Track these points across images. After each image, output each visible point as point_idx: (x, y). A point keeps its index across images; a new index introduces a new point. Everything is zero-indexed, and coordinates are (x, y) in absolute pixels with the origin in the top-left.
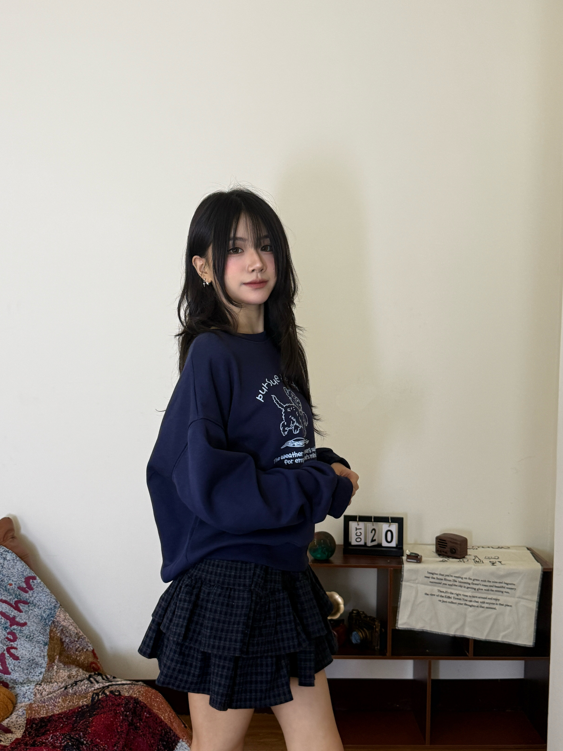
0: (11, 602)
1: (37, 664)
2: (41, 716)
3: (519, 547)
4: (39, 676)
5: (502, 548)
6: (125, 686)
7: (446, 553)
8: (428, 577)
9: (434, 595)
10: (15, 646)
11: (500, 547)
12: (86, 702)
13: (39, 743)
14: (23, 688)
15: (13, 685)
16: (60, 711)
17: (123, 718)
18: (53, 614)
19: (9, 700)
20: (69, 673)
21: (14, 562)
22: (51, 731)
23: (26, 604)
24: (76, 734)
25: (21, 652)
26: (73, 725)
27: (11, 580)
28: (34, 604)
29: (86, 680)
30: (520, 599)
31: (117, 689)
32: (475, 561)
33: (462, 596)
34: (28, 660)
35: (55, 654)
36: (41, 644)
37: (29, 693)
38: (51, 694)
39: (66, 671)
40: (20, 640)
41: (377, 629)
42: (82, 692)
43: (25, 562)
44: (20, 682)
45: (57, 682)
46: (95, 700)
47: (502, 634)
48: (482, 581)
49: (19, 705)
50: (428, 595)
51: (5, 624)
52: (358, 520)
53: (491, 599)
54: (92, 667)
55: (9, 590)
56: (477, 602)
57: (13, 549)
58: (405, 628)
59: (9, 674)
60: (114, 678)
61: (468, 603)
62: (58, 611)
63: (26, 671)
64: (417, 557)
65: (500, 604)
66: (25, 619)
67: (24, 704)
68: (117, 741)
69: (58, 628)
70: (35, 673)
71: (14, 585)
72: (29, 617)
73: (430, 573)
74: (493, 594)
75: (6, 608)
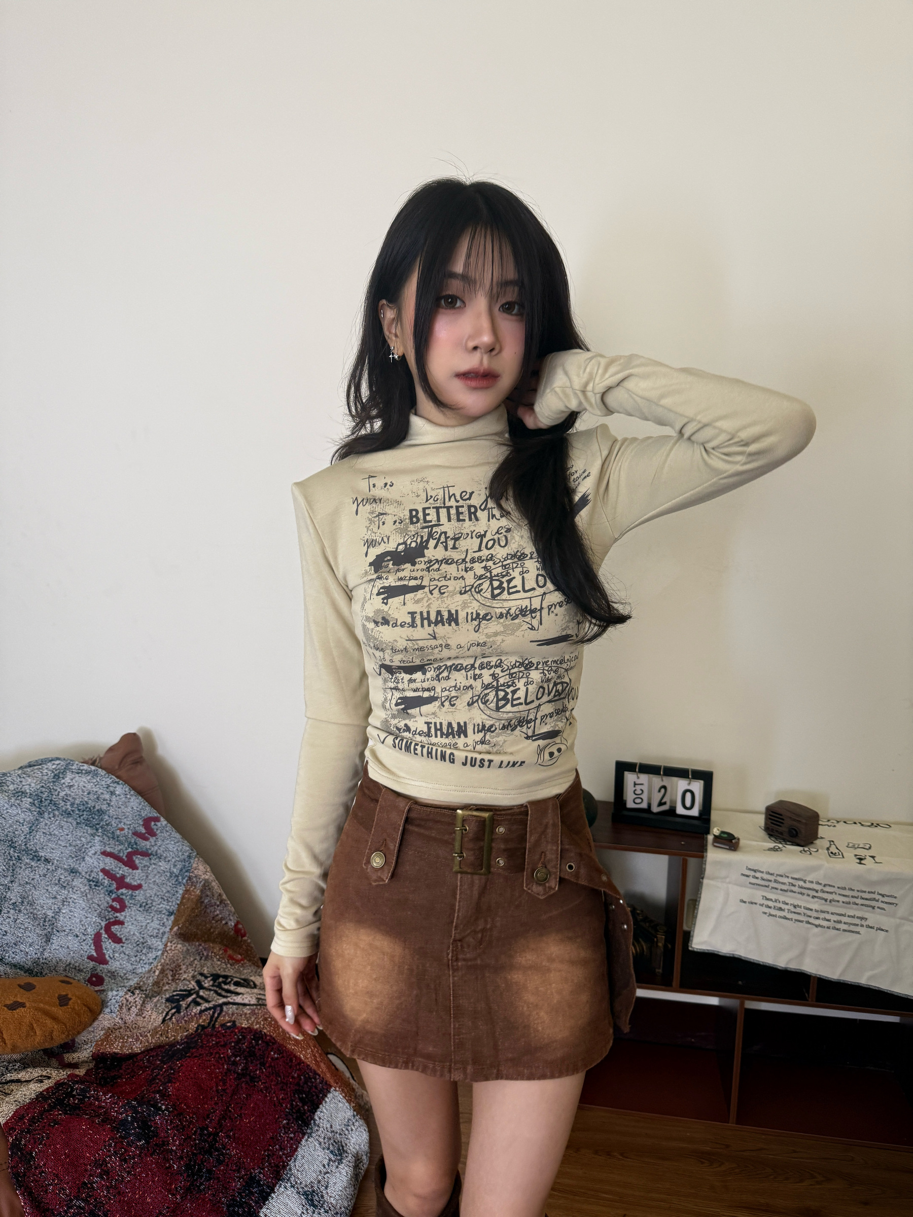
0: (121, 855)
1: (150, 948)
2: (114, 1051)
3: (909, 824)
7: (781, 833)
8: (747, 876)
9: (756, 904)
10: (122, 918)
11: (875, 824)
18: (188, 867)
21: (126, 797)
23: (145, 856)
25: (128, 930)
27: (122, 824)
28: (159, 855)
30: (903, 921)
32: (830, 852)
33: (803, 909)
34: (138, 941)
36: (164, 914)
40: (130, 910)
41: (660, 944)
43: (142, 796)
44: (120, 976)
47: (868, 974)
48: (838, 888)
50: (745, 902)
51: (110, 886)
52: (637, 770)
53: (853, 917)
55: (118, 837)
56: (829, 920)
57: (127, 779)
58: (704, 950)
59: (106, 963)
61: (812, 920)
62: (195, 862)
63: (133, 959)
64: (731, 841)
65: (869, 927)
66: (139, 879)
70: (149, 959)
71: (126, 830)
72: (147, 876)
73: (750, 869)
74: (856, 910)
75: (110, 863)
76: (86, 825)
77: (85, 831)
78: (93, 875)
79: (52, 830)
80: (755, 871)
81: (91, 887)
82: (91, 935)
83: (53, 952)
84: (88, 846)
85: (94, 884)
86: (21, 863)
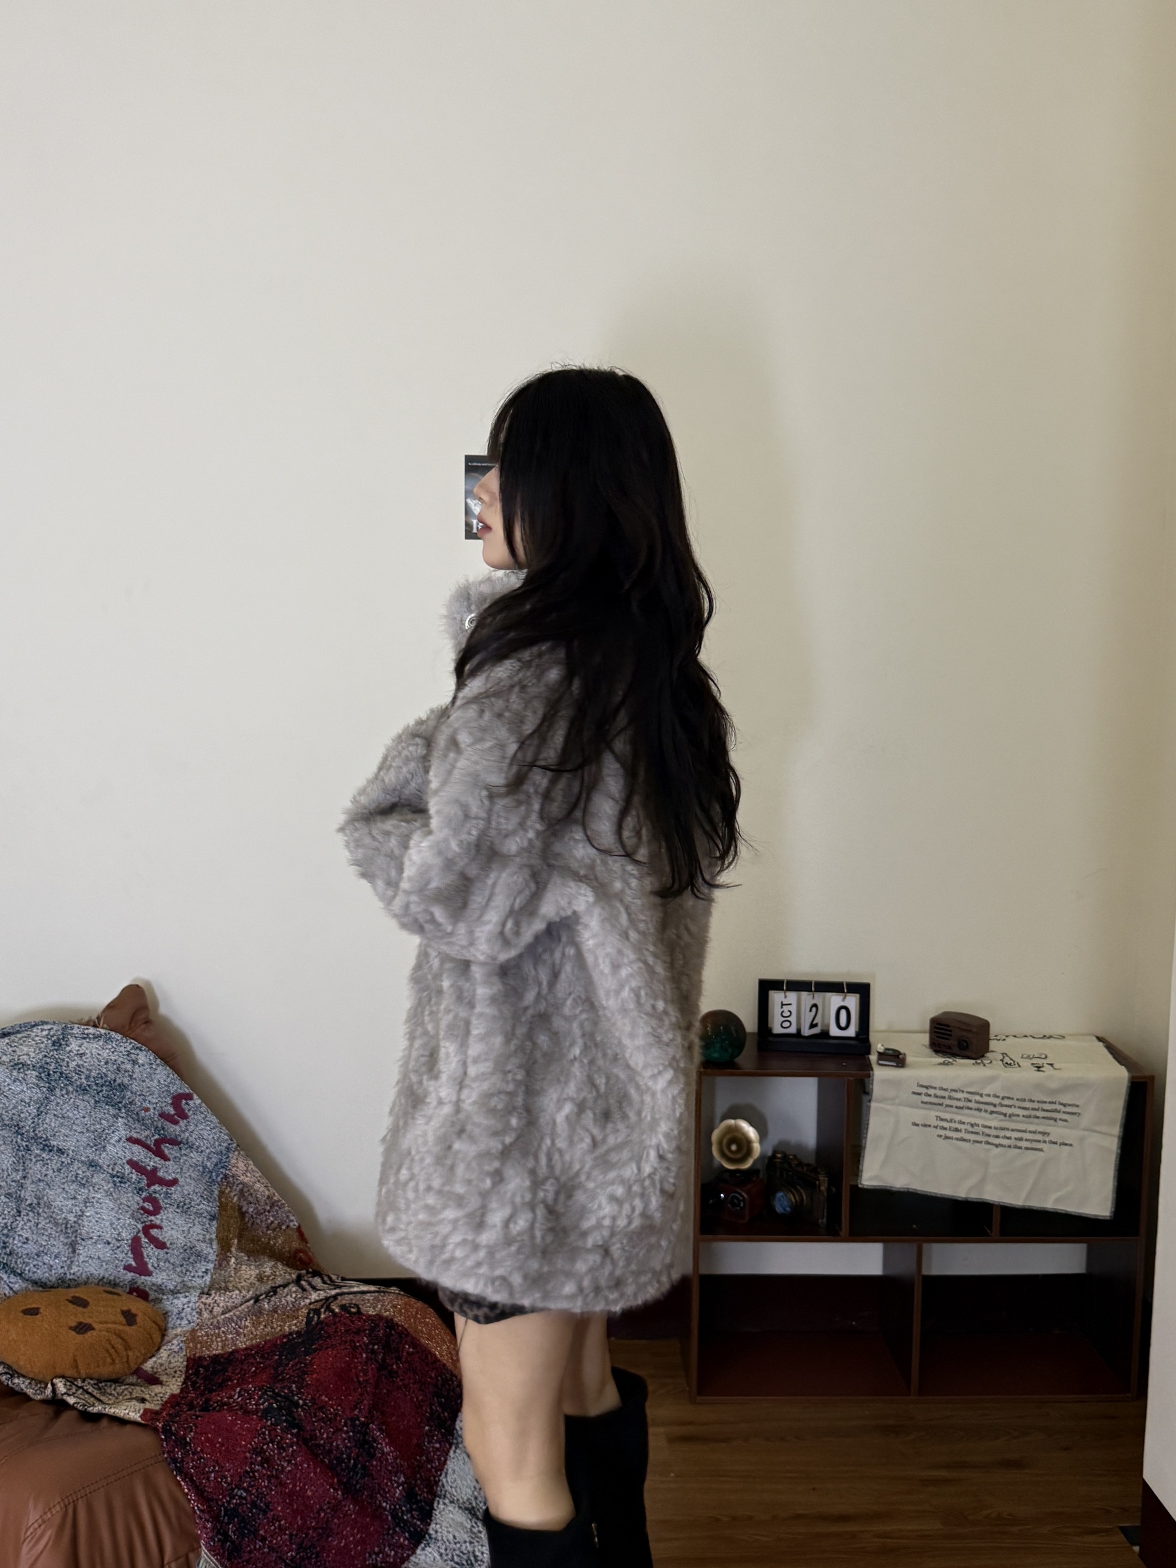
0: (149, 1142)
1: (199, 1256)
2: (214, 1352)
3: (1083, 1035)
4: (203, 1277)
5: (1050, 1037)
6: (367, 1296)
7: (950, 1048)
8: (919, 1094)
9: (930, 1126)
10: (158, 1222)
11: (1047, 1036)
12: (297, 1327)
13: (216, 1405)
14: (175, 1301)
15: (156, 1294)
16: (248, 1343)
17: (367, 1357)
18: (226, 1162)
19: (154, 1325)
20: (257, 1271)
21: (151, 1068)
22: (235, 1381)
23: (176, 1145)
24: (284, 1388)
25: (169, 1235)
26: (276, 1369)
27: (147, 1102)
28: (190, 1144)
29: (293, 1285)
30: (1086, 1133)
31: (354, 1302)
32: (1004, 1062)
33: (980, 1127)
34: (182, 1247)
35: (231, 1236)
36: (205, 1217)
37: (189, 1309)
38: (230, 1311)
39: (252, 1267)
40: (166, 1212)
41: (823, 1188)
42: (288, 1308)
43: (171, 1068)
44: (170, 1289)
45: (238, 1290)
46: (313, 1323)
47: (1054, 1196)
48: (1018, 1100)
49: (171, 1333)
50: (917, 1125)
51: (139, 1182)
52: (785, 988)
53: (1034, 1132)
54: (298, 1258)
55: (143, 1120)
56: (1009, 1138)
57: (147, 1043)
58: (875, 1186)
59: (149, 1274)
60: (343, 1279)
61: (991, 1140)
62: (234, 1156)
63: (178, 1270)
64: (897, 1057)
65: (1051, 1142)
66: (174, 1172)
67: (179, 1329)
68: (359, 1399)
69: (234, 1188)
70: (196, 1271)
71: (152, 1110)
72: (181, 1169)
73: (922, 1086)
74: (1038, 1124)
75: (139, 1154)
76: (107, 1104)
77: (106, 1111)
78: (117, 1169)
79: (65, 1111)
80: (927, 1087)
81: (115, 1185)
82: (127, 1240)
83: (82, 1265)
84: (110, 1132)
85: (119, 1179)
86: (30, 1154)
